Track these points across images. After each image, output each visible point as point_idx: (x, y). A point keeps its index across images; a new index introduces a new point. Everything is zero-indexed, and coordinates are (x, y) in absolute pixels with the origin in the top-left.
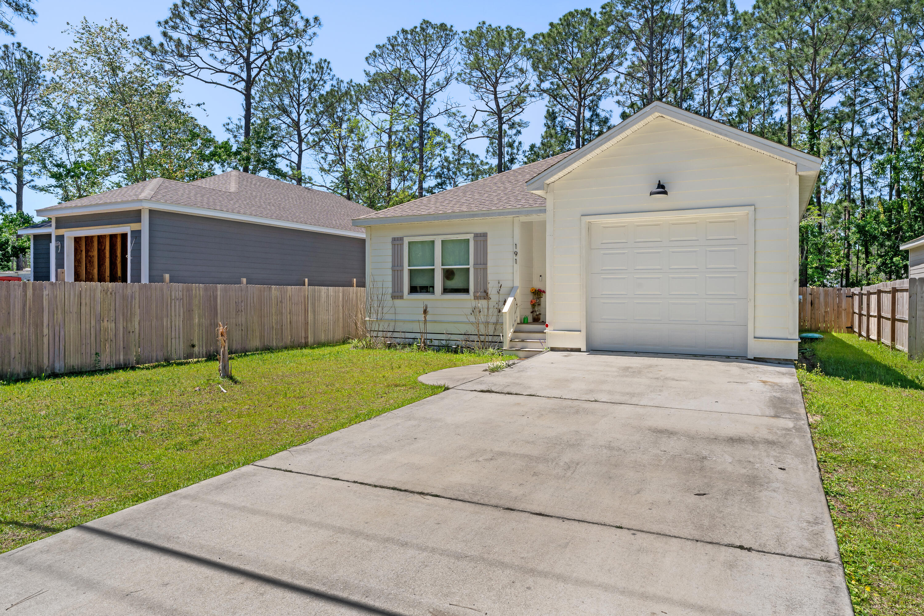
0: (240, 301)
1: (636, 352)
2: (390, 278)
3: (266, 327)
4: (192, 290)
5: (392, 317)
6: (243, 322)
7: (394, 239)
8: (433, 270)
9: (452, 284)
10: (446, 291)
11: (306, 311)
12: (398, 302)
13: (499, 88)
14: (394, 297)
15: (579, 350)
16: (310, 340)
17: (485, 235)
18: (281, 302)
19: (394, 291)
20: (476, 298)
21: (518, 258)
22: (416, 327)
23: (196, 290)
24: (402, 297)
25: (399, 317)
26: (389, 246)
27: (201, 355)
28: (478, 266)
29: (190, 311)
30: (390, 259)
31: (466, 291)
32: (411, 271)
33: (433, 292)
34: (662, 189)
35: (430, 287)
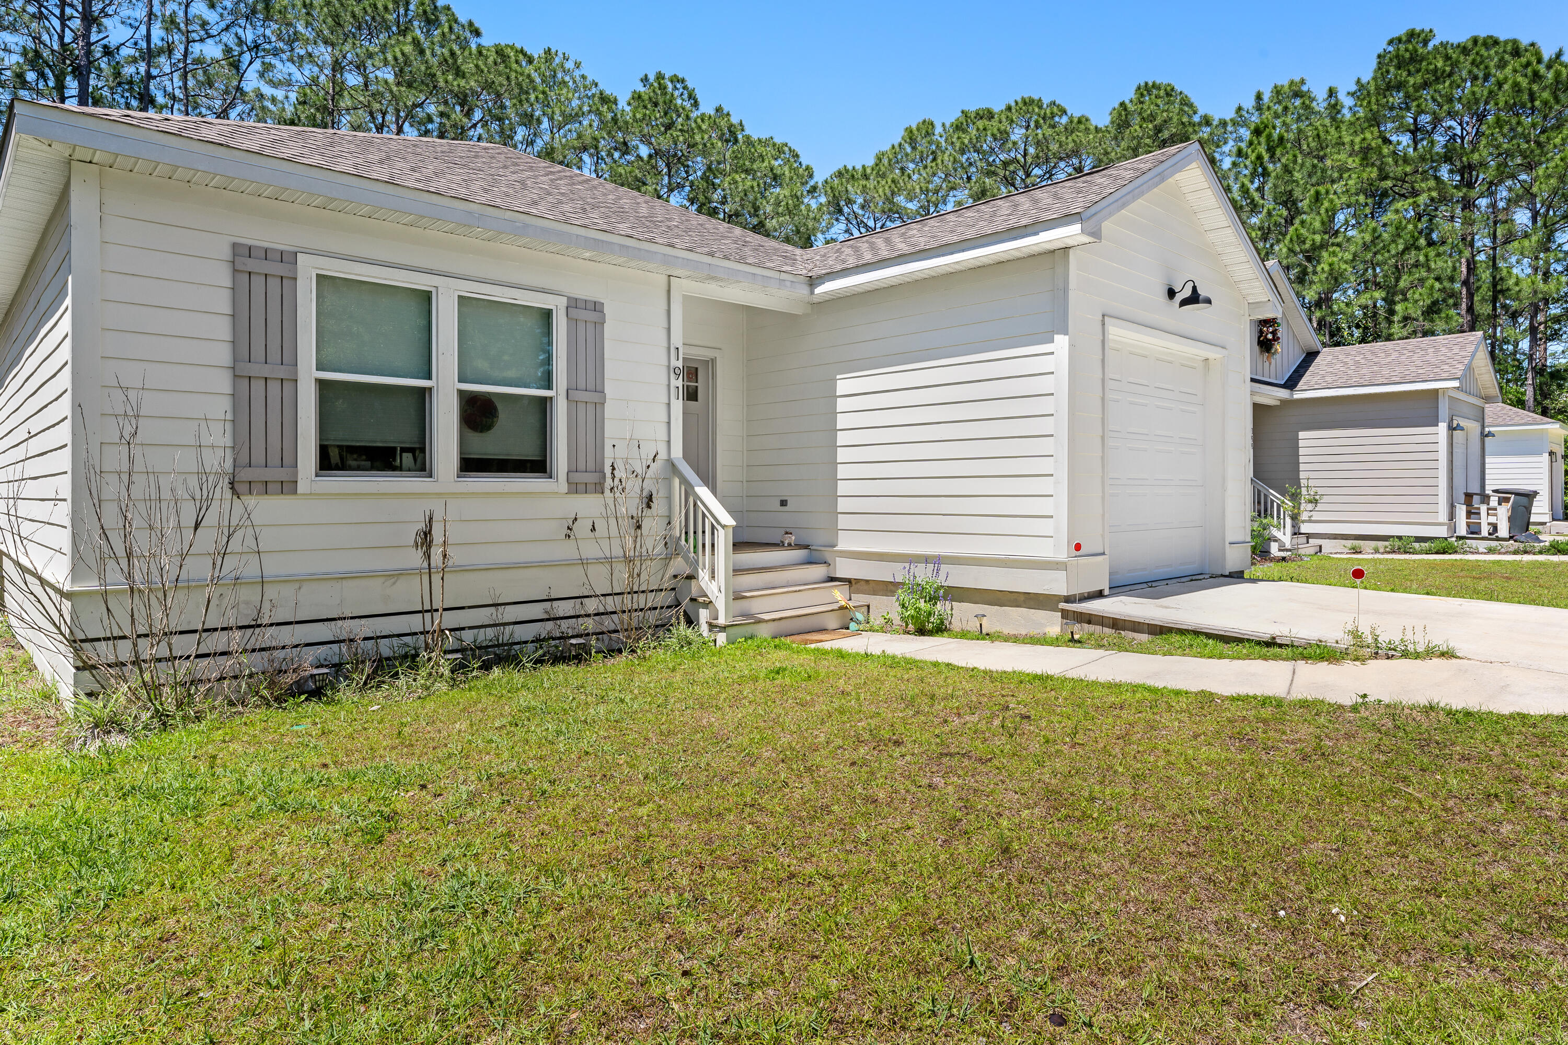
7: (241, 252)
8: (426, 392)
9: (489, 443)
10: (472, 464)
12: (264, 506)
17: (598, 307)
19: (242, 461)
20: (575, 487)
21: (681, 383)
24: (288, 487)
26: (220, 275)
28: (578, 395)
31: (541, 467)
33: (424, 469)
35: (404, 450)
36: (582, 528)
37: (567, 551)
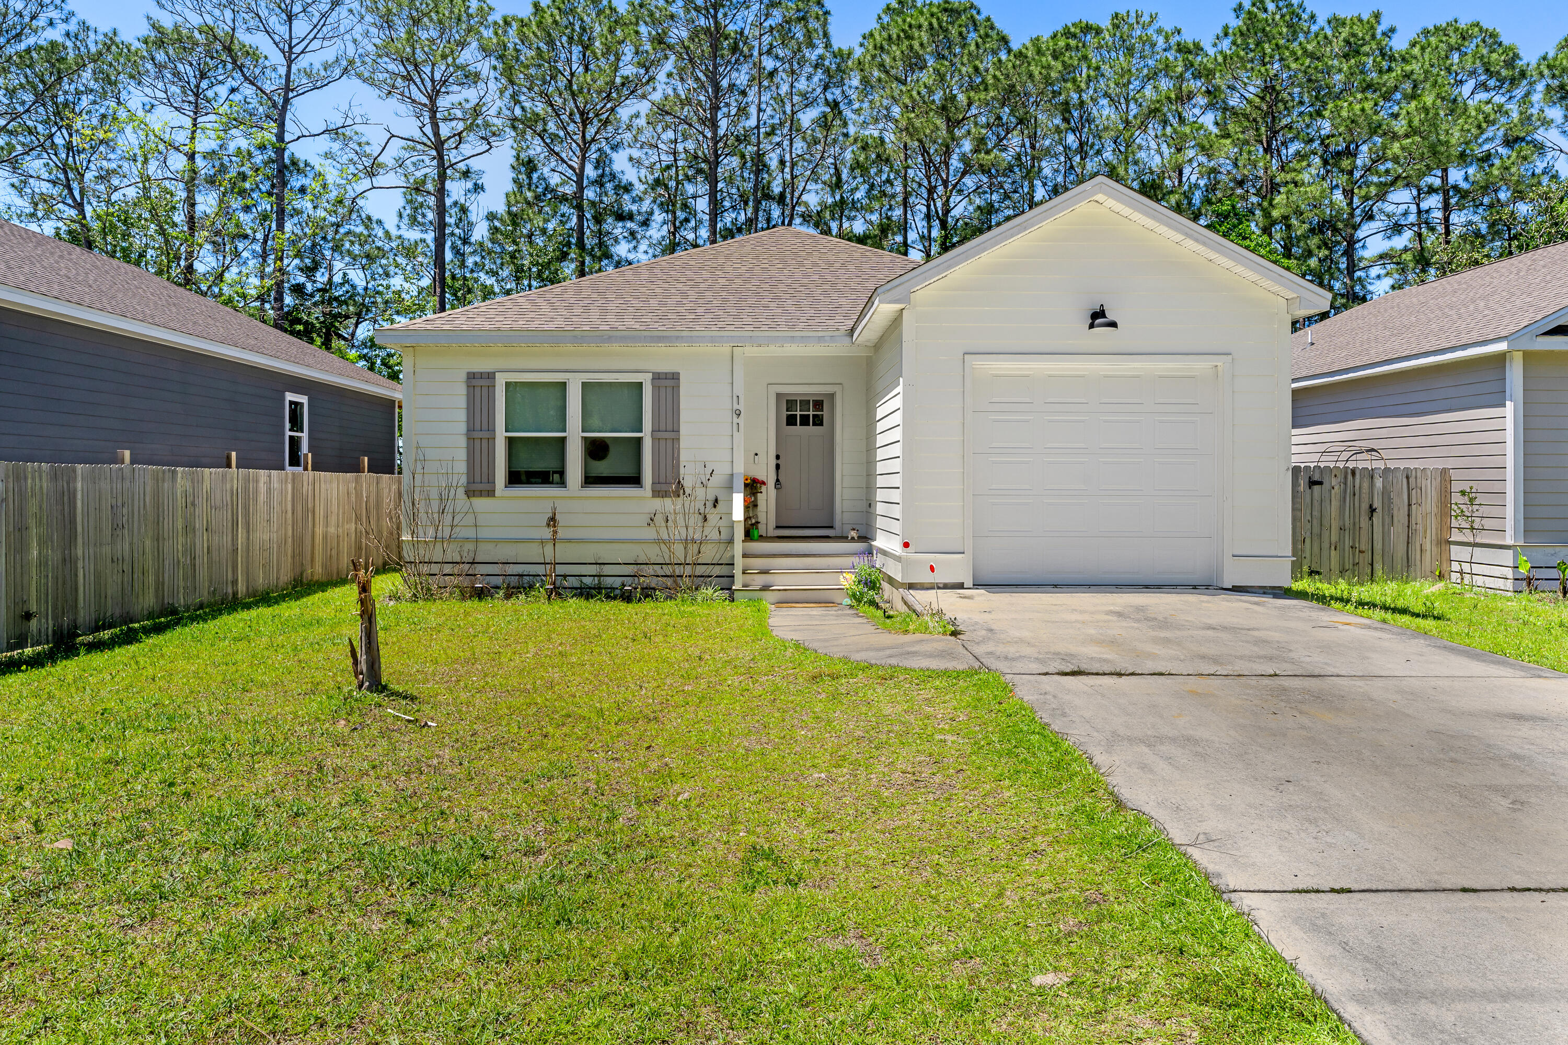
0: (119, 504)
1: (1055, 586)
2: (462, 455)
3: (167, 563)
4: (26, 478)
5: (471, 533)
6: (127, 557)
7: (471, 376)
8: (563, 440)
9: (602, 468)
10: (590, 480)
11: (235, 523)
12: (480, 503)
13: (443, 102)
14: (470, 493)
15: (961, 586)
16: (241, 588)
17: (675, 377)
18: (193, 504)
19: (471, 480)
20: (657, 493)
21: (741, 420)
22: (532, 552)
23: (33, 479)
24: (491, 493)
25: (483, 533)
26: (462, 390)
27: (44, 638)
28: (660, 435)
29: (21, 529)
30: (462, 416)
31: (635, 480)
32: (511, 441)
33: (562, 483)
34: (1097, 316)
35: (554, 472)
36: (659, 519)
37: (650, 534)
